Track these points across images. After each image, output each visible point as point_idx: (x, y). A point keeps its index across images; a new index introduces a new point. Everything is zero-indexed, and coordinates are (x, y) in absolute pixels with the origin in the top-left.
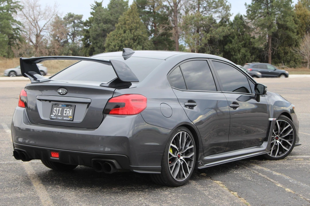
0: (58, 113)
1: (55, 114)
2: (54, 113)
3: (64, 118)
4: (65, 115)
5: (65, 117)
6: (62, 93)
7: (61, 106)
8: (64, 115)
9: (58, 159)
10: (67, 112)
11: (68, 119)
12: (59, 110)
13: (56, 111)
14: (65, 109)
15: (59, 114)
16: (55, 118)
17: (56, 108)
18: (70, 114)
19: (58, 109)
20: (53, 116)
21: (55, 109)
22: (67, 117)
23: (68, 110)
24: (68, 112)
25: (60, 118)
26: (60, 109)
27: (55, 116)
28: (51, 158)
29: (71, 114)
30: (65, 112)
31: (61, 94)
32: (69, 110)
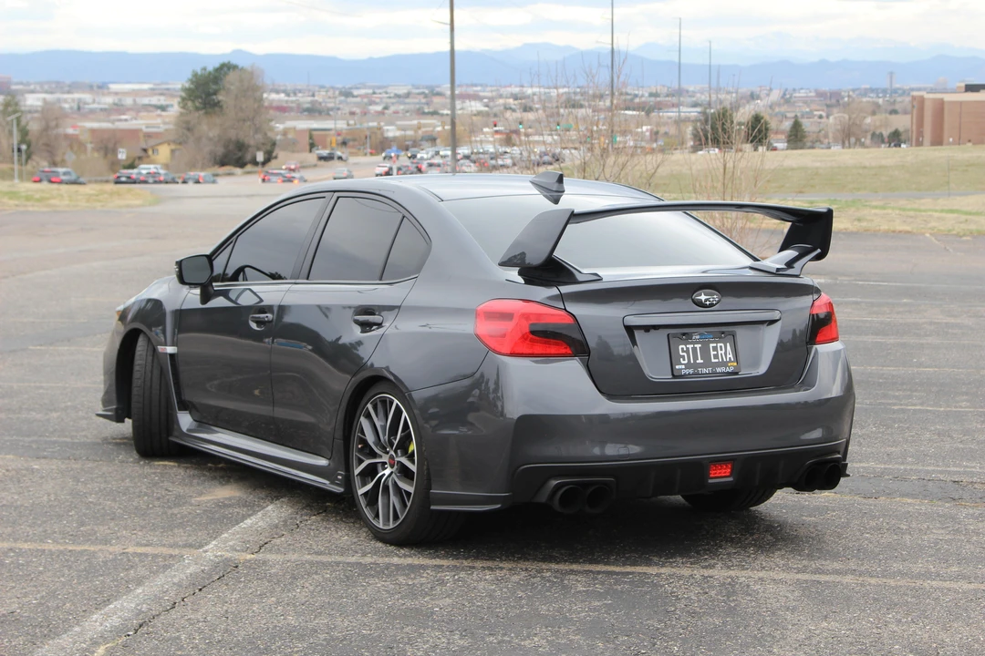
0: (695, 358)
1: (686, 362)
2: (684, 360)
3: (719, 370)
4: (717, 360)
5: (719, 365)
6: (708, 303)
7: (698, 337)
8: (713, 360)
9: (731, 479)
10: (720, 352)
11: (728, 370)
12: (694, 350)
13: (687, 351)
14: (711, 345)
15: (700, 361)
16: (691, 371)
17: (684, 346)
18: (728, 356)
19: (690, 346)
20: (683, 367)
21: (682, 349)
22: (724, 364)
23: (721, 347)
24: (722, 352)
25: (705, 371)
26: (698, 346)
27: (688, 366)
28: (710, 481)
29: (731, 356)
30: (712, 353)
31: (705, 306)
32: (722, 344)
